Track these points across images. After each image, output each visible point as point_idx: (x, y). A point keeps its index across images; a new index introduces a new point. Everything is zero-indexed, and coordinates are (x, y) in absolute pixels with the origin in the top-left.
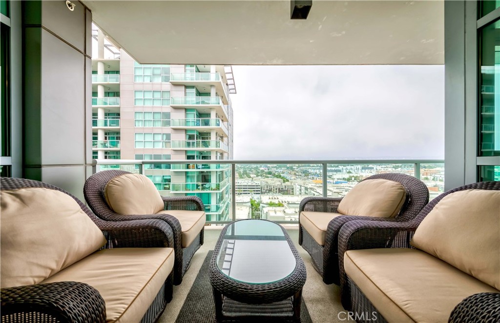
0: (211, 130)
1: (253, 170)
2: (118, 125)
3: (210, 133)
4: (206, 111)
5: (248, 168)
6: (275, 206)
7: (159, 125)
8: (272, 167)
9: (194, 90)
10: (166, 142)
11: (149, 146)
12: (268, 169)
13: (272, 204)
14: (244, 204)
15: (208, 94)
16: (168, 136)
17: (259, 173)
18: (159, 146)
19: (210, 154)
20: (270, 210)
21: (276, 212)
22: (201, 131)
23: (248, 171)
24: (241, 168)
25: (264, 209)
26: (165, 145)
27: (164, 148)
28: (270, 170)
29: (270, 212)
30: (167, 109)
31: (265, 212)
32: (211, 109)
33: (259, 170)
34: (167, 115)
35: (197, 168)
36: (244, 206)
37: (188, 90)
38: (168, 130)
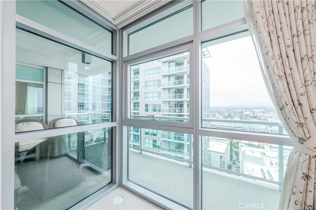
0: (184, 87)
1: (237, 114)
2: (138, 89)
3: (183, 89)
4: (181, 75)
5: (233, 112)
6: (253, 147)
7: (156, 87)
8: (258, 112)
9: (174, 63)
10: (159, 97)
11: (151, 99)
12: (254, 114)
13: (251, 145)
14: (223, 141)
15: (182, 64)
16: (160, 93)
17: (243, 116)
18: (156, 99)
19: (183, 103)
20: (247, 150)
21: (253, 153)
22: (178, 88)
23: (232, 115)
24: (226, 112)
25: (242, 148)
26: (159, 98)
27: (158, 100)
28: (255, 115)
29: (246, 151)
30: (159, 77)
31: (243, 151)
32: (184, 73)
33: (244, 114)
34: (159, 81)
35: (175, 112)
36: (223, 142)
37: (171, 64)
38: (160, 89)
